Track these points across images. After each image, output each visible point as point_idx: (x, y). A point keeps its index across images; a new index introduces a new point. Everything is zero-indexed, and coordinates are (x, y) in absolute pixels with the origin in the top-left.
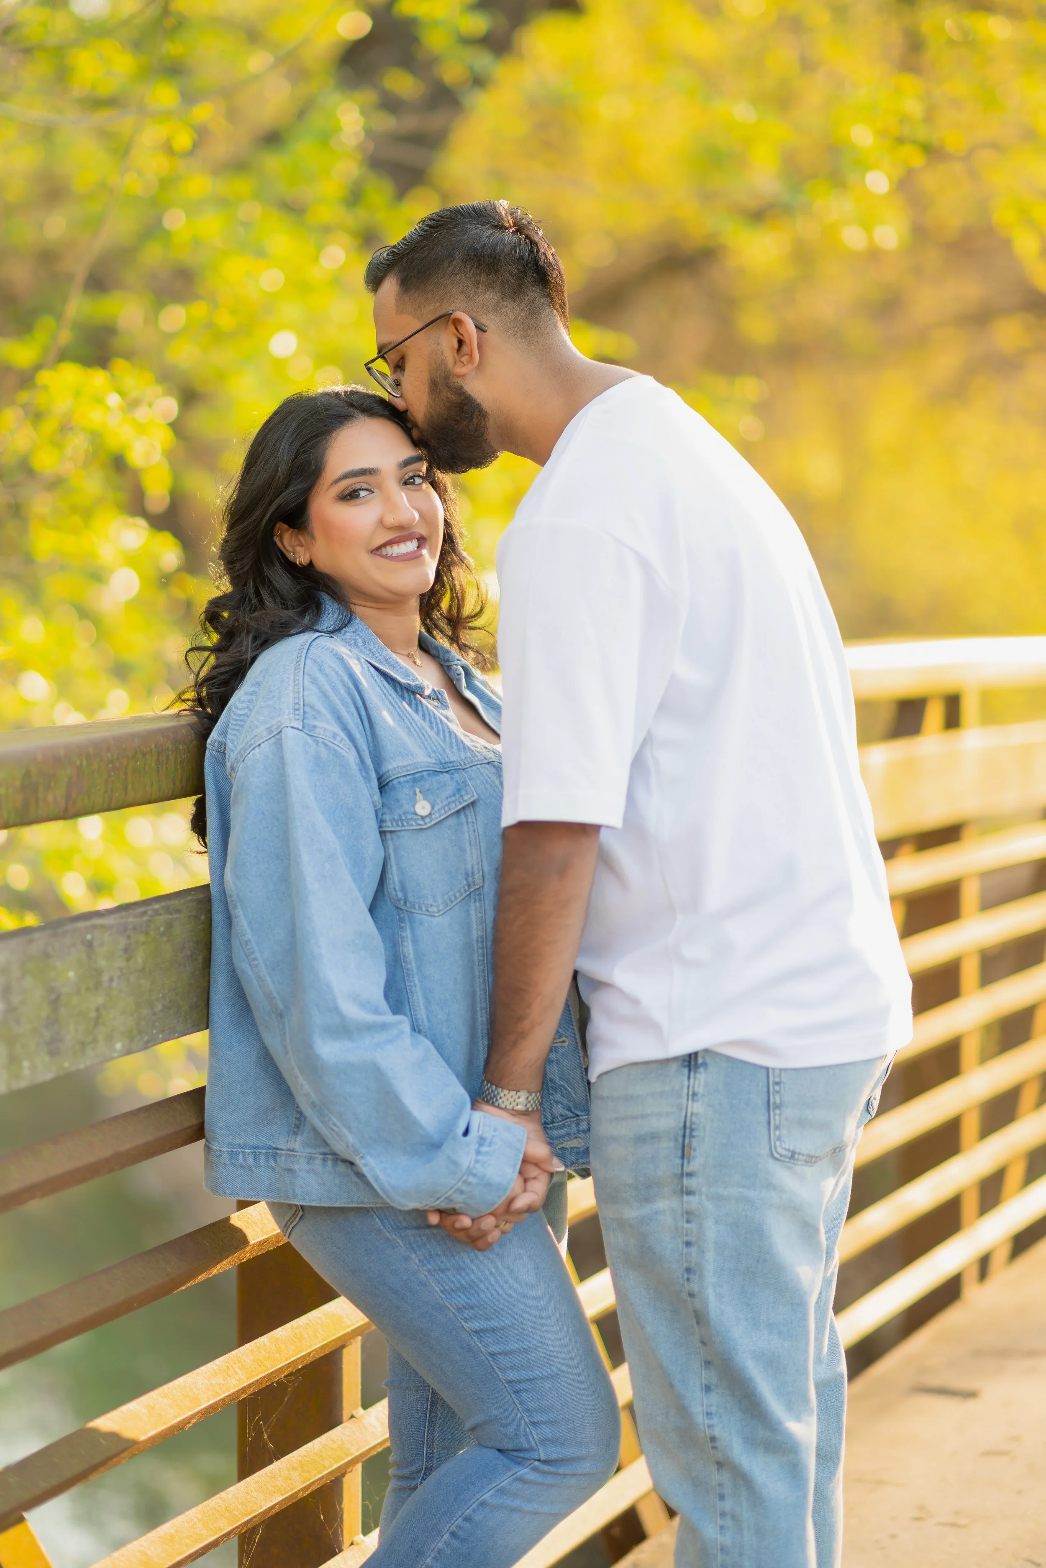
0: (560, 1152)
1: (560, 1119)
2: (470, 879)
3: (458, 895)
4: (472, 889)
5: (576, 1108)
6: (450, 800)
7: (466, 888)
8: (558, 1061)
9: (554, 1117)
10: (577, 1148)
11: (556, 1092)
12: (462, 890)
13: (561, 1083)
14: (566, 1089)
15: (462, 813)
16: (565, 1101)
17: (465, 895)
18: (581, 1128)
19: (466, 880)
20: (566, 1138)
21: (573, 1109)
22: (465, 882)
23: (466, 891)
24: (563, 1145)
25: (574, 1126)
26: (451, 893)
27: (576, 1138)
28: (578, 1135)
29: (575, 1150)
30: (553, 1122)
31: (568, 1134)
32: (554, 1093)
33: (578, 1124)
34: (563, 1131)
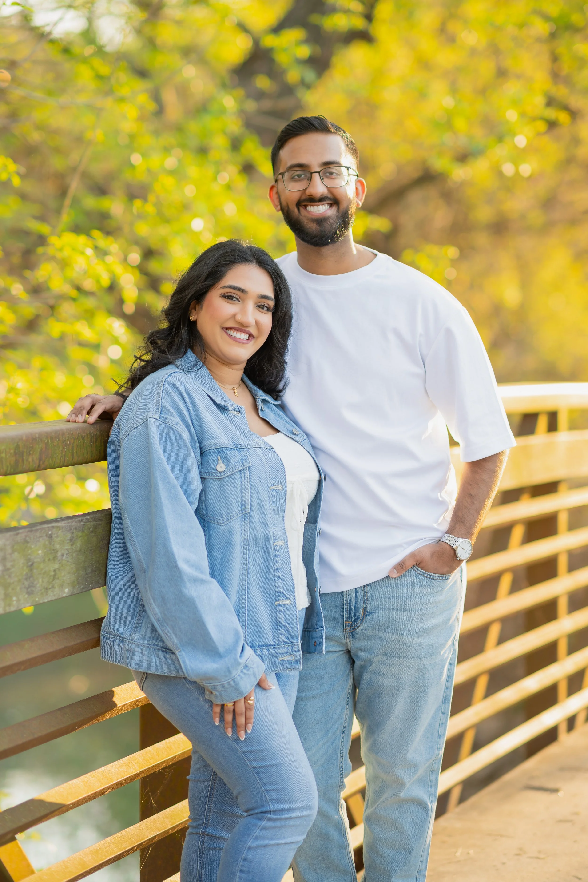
0: (281, 662)
1: (283, 643)
2: (243, 508)
4: (244, 513)
5: (292, 638)
7: (241, 512)
8: (284, 612)
9: (279, 642)
10: (291, 660)
11: (282, 629)
13: (285, 624)
14: (287, 627)
16: (286, 634)
18: (294, 649)
20: (285, 655)
21: (290, 639)
22: (240, 509)
23: (240, 514)
24: (283, 658)
25: (290, 648)
27: (291, 655)
28: (292, 653)
29: (290, 661)
30: (278, 645)
31: (287, 652)
32: (280, 629)
33: (292, 647)
34: (284, 650)
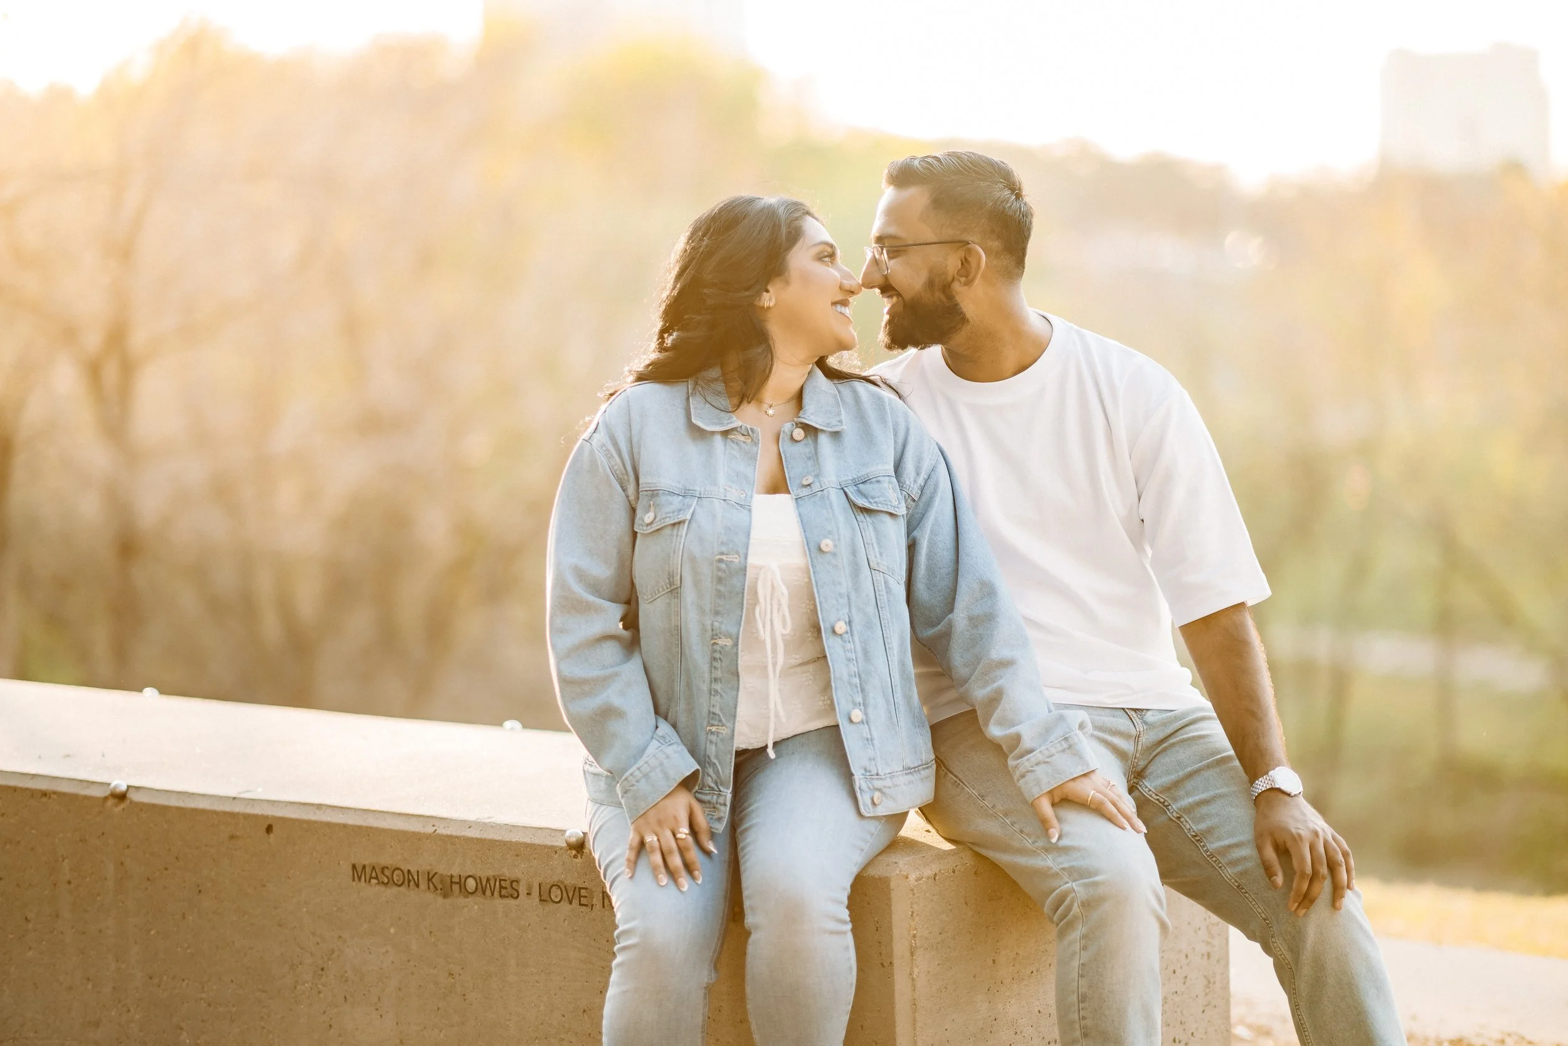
3: (661, 590)
6: (668, 515)
12: (665, 587)
15: (677, 526)
17: (666, 591)
19: (669, 579)
26: (656, 588)
